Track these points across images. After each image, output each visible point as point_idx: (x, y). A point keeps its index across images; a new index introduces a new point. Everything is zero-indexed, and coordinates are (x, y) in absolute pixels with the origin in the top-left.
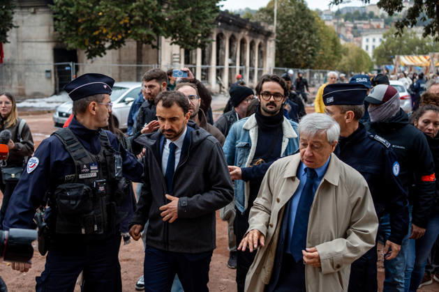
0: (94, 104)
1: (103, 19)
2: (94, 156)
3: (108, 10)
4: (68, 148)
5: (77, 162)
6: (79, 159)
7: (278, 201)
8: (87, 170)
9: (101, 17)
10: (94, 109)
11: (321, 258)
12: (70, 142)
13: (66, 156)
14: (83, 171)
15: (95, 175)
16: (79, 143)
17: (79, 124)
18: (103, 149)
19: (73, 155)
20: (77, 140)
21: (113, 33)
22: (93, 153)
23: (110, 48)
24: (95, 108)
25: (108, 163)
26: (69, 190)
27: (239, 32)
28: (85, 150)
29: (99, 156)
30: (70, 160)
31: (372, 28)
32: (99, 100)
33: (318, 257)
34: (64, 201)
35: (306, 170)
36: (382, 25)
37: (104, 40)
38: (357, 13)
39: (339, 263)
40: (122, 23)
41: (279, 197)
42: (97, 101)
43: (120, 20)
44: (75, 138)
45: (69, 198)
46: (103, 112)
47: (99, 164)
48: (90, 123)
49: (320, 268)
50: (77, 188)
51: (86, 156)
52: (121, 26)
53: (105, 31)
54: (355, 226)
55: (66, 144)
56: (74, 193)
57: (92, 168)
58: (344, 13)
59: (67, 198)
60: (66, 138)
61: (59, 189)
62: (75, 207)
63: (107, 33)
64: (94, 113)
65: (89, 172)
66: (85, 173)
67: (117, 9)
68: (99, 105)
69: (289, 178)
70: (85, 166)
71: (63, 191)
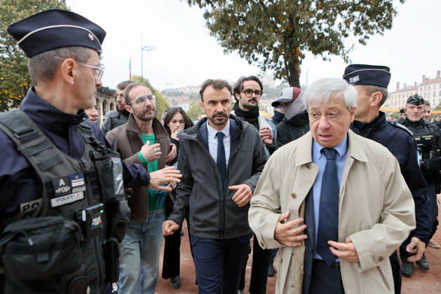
0: (72, 64)
1: (5, 82)
2: (75, 162)
3: (9, 75)
4: (22, 147)
5: (44, 176)
6: (50, 169)
7: (294, 196)
8: (67, 189)
9: (2, 80)
10: (71, 74)
11: (358, 250)
12: (26, 136)
13: (21, 165)
14: (58, 191)
15: (81, 196)
16: (44, 138)
17: (42, 103)
18: (88, 148)
19: (35, 161)
20: (41, 133)
21: (14, 93)
22: (73, 157)
23: (12, 107)
24: (74, 72)
25: (100, 173)
26: (30, 232)
27: (109, 98)
28: (58, 151)
29: (84, 161)
30: (30, 172)
31: (184, 100)
32: (81, 58)
33: (355, 251)
34: (22, 258)
35: (322, 151)
36: (188, 99)
37: (6, 99)
38: (174, 92)
39: (381, 255)
40: (21, 86)
41: (294, 192)
42: (77, 59)
43: (20, 83)
44: (37, 129)
45: (34, 250)
46: (88, 80)
47: (86, 176)
48: (64, 100)
49: (359, 262)
50: (49, 226)
51: (61, 162)
52: (21, 88)
53: (6, 92)
54: (391, 208)
55: (18, 142)
56: (44, 237)
57: (74, 184)
58: (167, 92)
59: (28, 250)
60: (18, 130)
61: (9, 233)
62: (48, 266)
63: (9, 94)
64: (71, 81)
65: (70, 192)
66: (62, 194)
67: (16, 75)
68: (80, 67)
69: (303, 166)
70: (62, 182)
71: (18, 235)
